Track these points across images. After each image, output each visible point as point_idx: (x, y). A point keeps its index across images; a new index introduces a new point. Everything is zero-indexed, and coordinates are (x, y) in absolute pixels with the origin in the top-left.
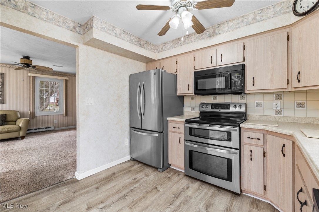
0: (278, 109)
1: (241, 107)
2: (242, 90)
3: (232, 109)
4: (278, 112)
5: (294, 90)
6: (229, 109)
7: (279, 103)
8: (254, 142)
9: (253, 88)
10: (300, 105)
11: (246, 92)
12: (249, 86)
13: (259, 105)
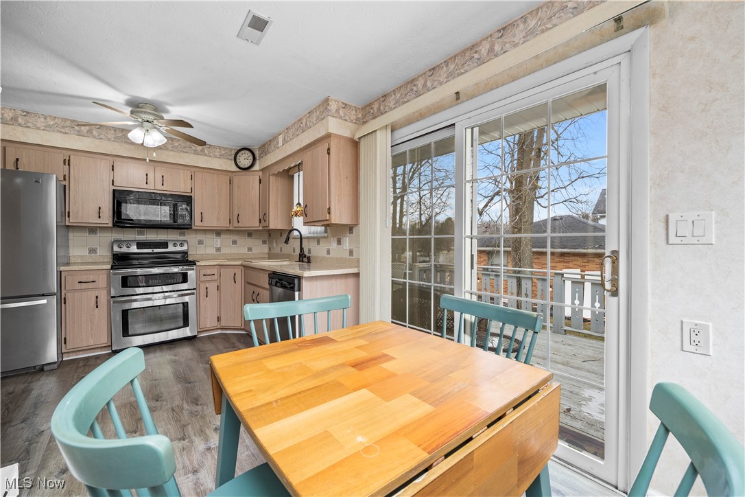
0: (218, 246)
1: (181, 245)
2: (189, 225)
3: (171, 248)
4: (218, 250)
5: (234, 229)
6: (167, 248)
7: (219, 240)
8: (209, 278)
9: (201, 224)
10: (235, 242)
11: (194, 227)
12: (197, 222)
13: (201, 242)
